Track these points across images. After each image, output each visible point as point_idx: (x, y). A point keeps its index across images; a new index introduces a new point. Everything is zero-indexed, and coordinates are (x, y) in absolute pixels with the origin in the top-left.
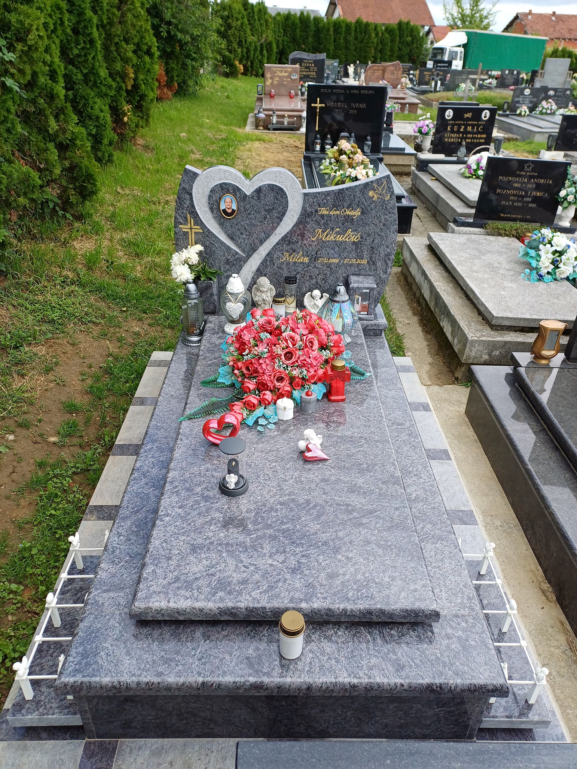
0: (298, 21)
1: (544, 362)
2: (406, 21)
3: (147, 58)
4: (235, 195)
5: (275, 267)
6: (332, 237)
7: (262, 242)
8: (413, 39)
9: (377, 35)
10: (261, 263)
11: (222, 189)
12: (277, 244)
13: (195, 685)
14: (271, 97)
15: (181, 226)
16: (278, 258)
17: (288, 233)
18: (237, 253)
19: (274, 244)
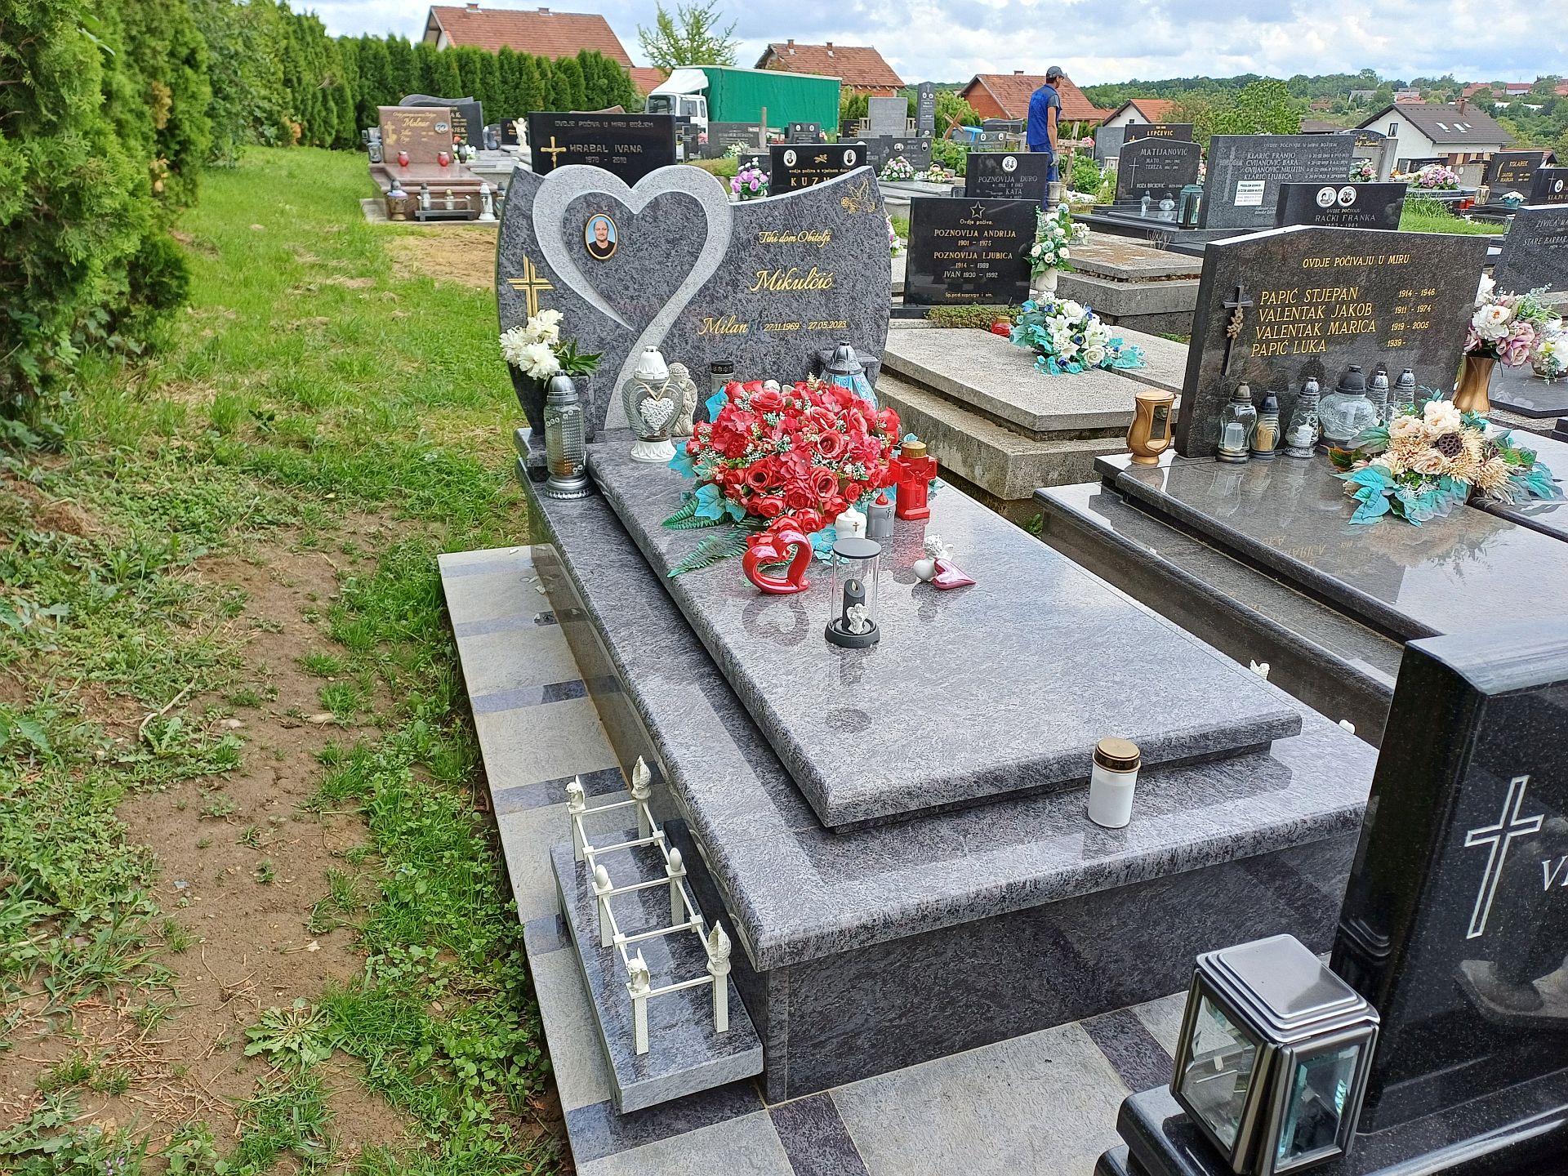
0: (386, 52)
1: (1151, 461)
2: (592, 52)
3: (188, 71)
4: (612, 216)
5: (689, 347)
6: (785, 284)
7: (663, 302)
8: (610, 82)
9: (543, 75)
10: (664, 341)
11: (588, 206)
12: (691, 303)
13: (996, 892)
14: (402, 165)
15: (511, 281)
16: (694, 329)
17: (709, 281)
18: (618, 326)
19: (685, 302)
